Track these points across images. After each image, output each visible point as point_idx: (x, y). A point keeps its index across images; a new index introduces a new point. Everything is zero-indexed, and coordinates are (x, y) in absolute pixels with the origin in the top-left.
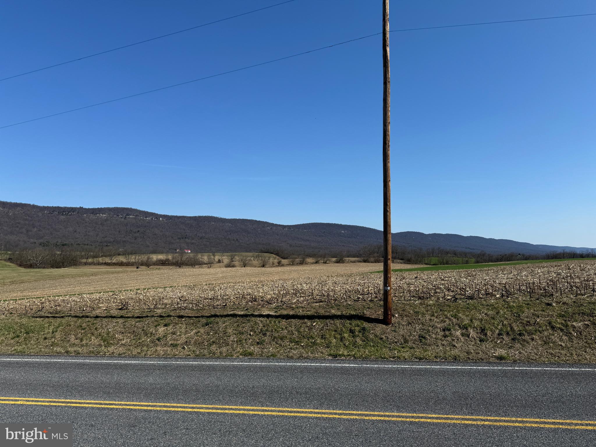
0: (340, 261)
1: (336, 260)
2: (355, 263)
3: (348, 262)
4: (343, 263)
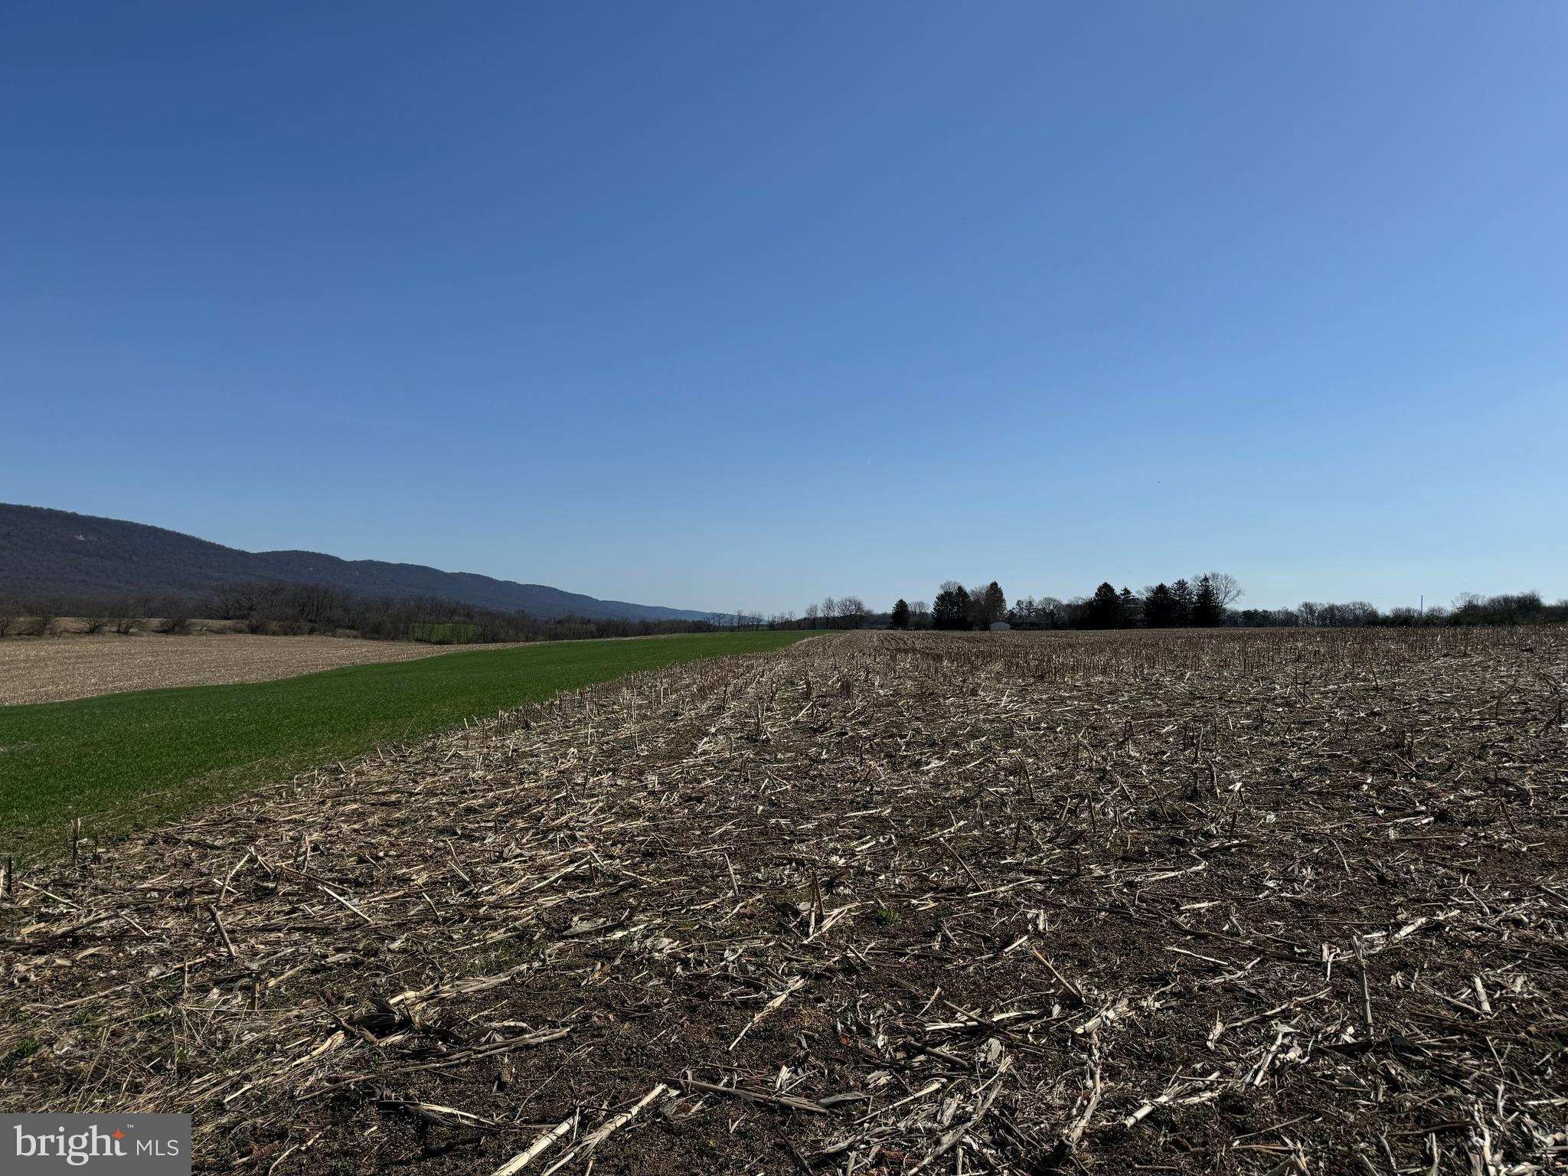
0: (175, 627)
1: (162, 624)
2: (224, 634)
3: (200, 633)
4: (187, 634)
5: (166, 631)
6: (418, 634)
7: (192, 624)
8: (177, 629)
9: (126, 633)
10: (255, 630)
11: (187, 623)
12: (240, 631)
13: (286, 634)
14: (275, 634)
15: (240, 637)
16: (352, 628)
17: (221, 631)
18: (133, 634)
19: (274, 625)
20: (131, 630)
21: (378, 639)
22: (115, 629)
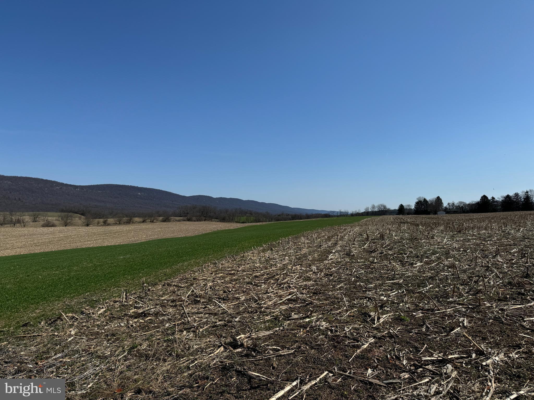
0: (166, 220)
1: (163, 219)
5: (164, 221)
6: (236, 220)
7: (172, 219)
8: (167, 220)
9: (153, 222)
10: (189, 220)
11: (170, 218)
12: (185, 221)
13: (198, 221)
14: (194, 221)
15: (185, 222)
16: (217, 219)
17: (179, 221)
18: (155, 222)
19: (194, 218)
20: (154, 221)
21: (224, 222)
22: (150, 221)
